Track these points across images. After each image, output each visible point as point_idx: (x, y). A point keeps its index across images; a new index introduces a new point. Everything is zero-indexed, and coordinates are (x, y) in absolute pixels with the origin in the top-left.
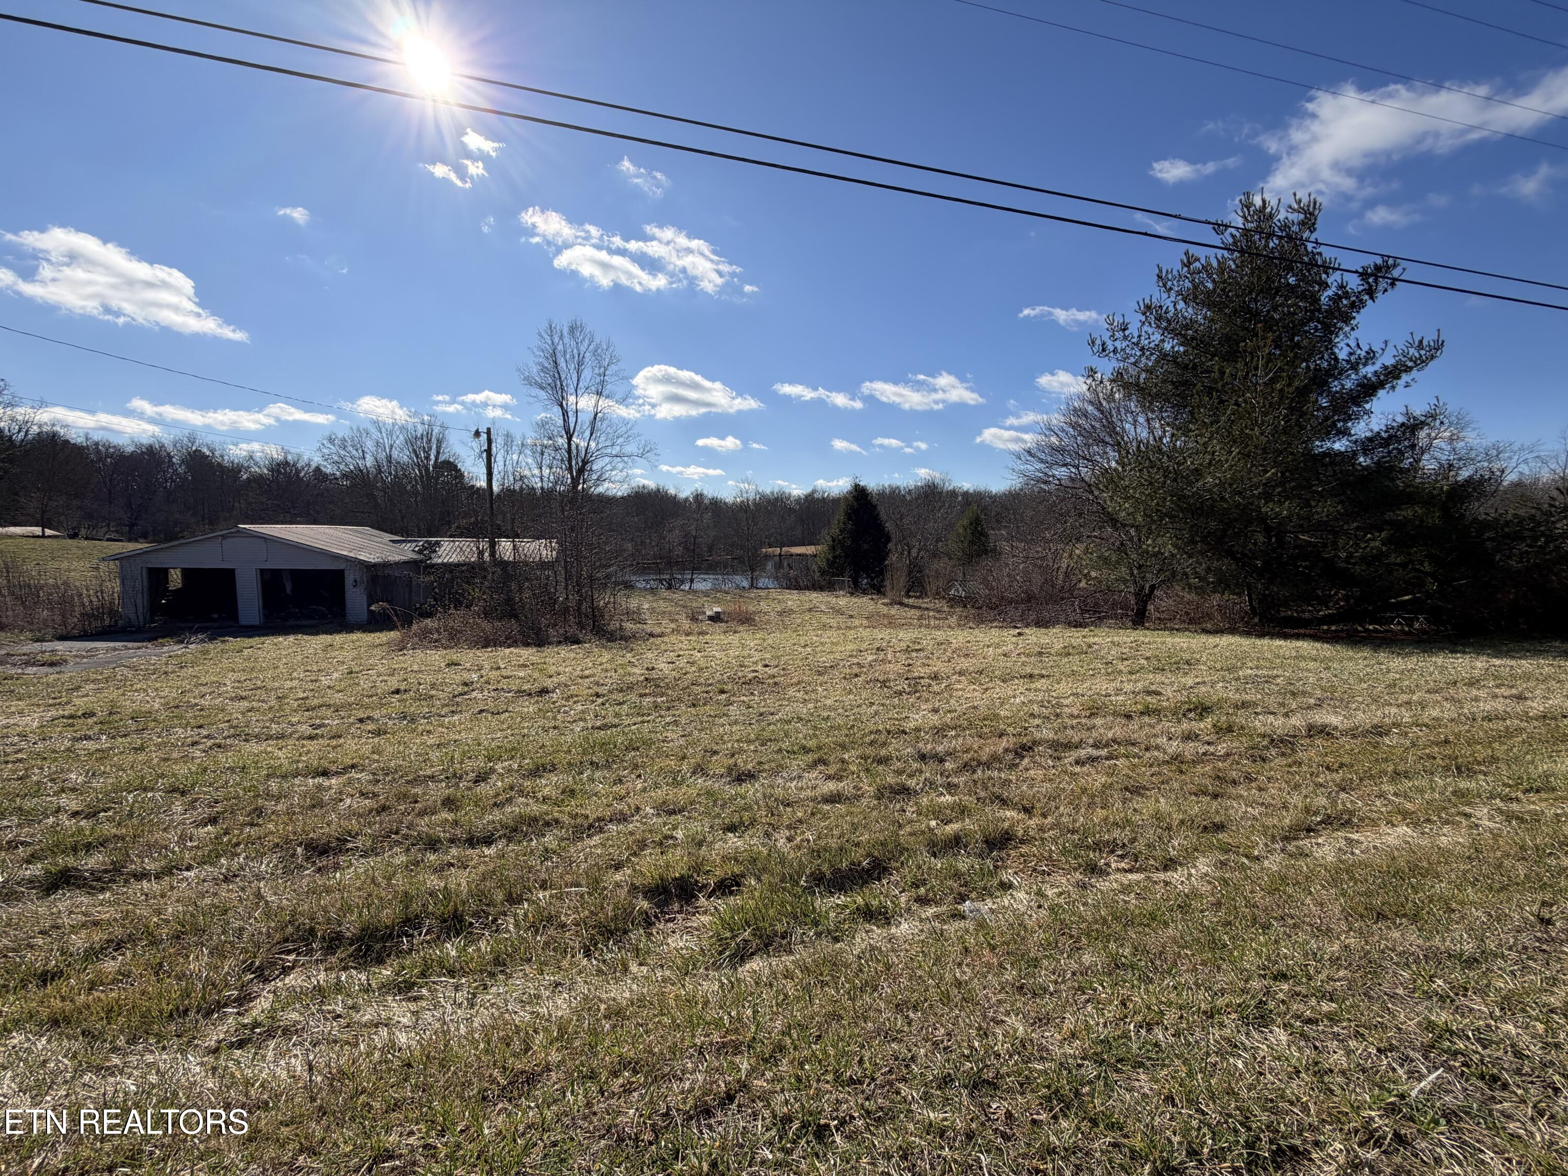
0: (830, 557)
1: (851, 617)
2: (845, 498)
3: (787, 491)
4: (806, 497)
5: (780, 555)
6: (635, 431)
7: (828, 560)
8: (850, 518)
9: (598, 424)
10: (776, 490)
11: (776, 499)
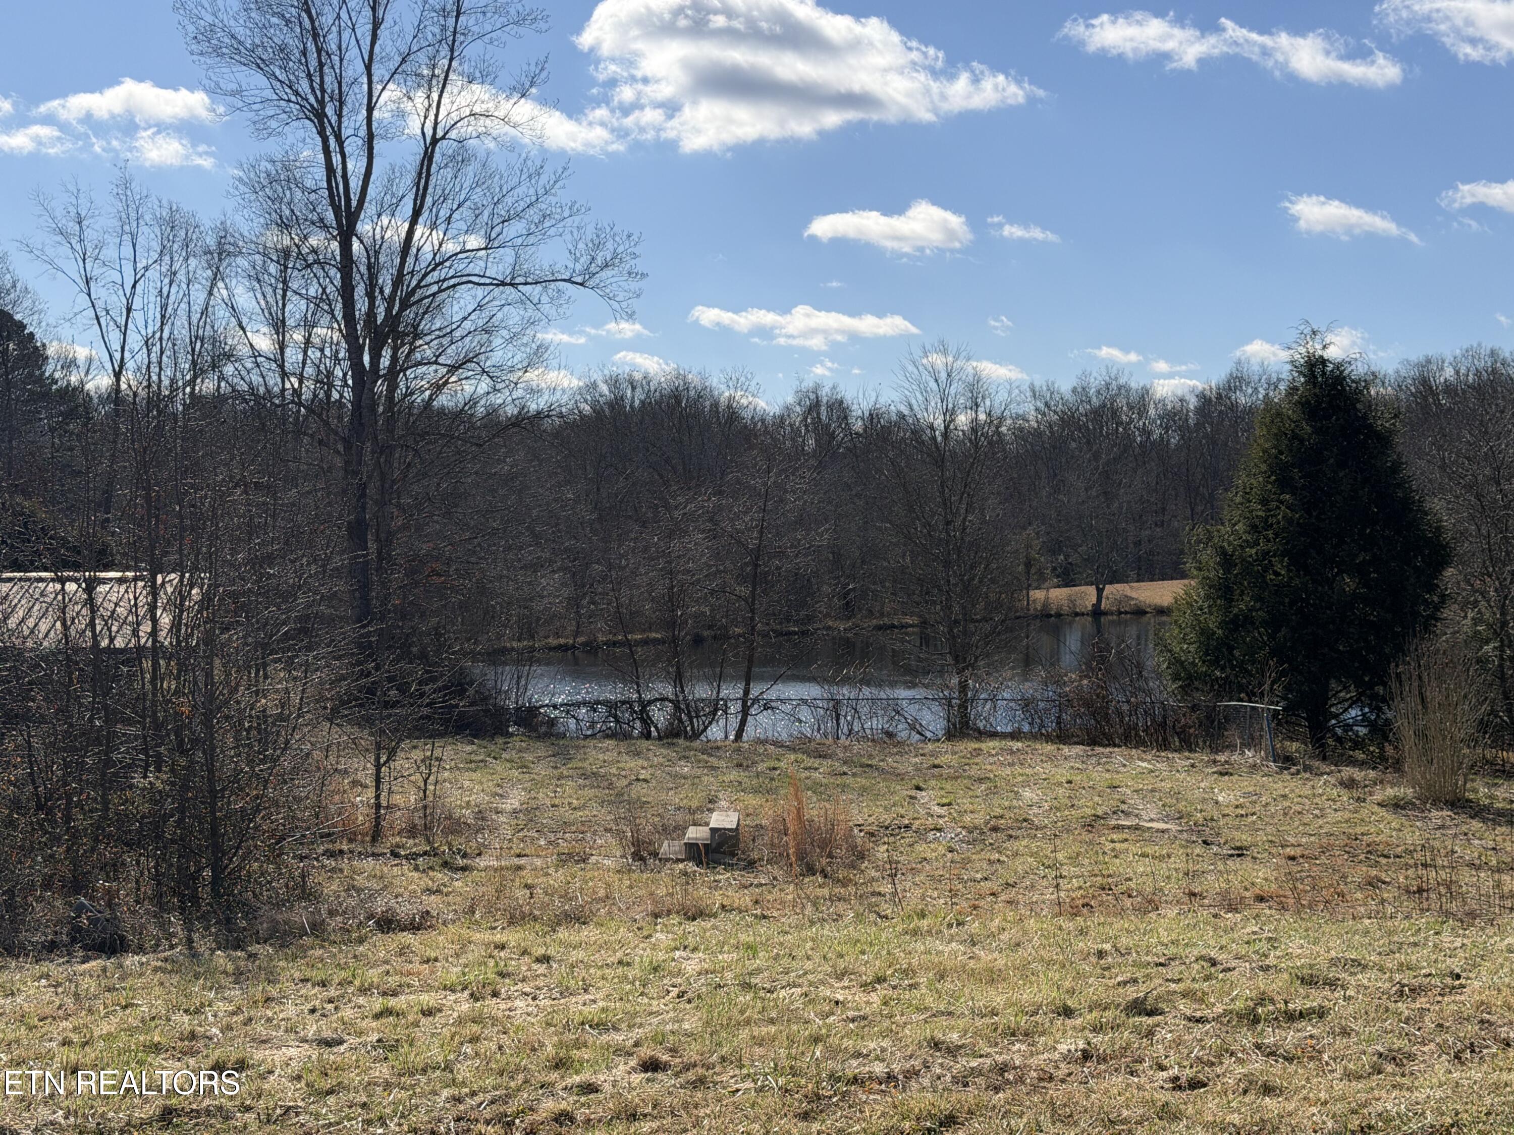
0: (1212, 623)
1: (1240, 852)
2: (1272, 411)
3: (1135, 384)
4: (1206, 402)
5: (1097, 612)
6: (562, 196)
7: (1205, 633)
8: (1284, 483)
9: (440, 178)
10: (1096, 381)
11: (1097, 413)
